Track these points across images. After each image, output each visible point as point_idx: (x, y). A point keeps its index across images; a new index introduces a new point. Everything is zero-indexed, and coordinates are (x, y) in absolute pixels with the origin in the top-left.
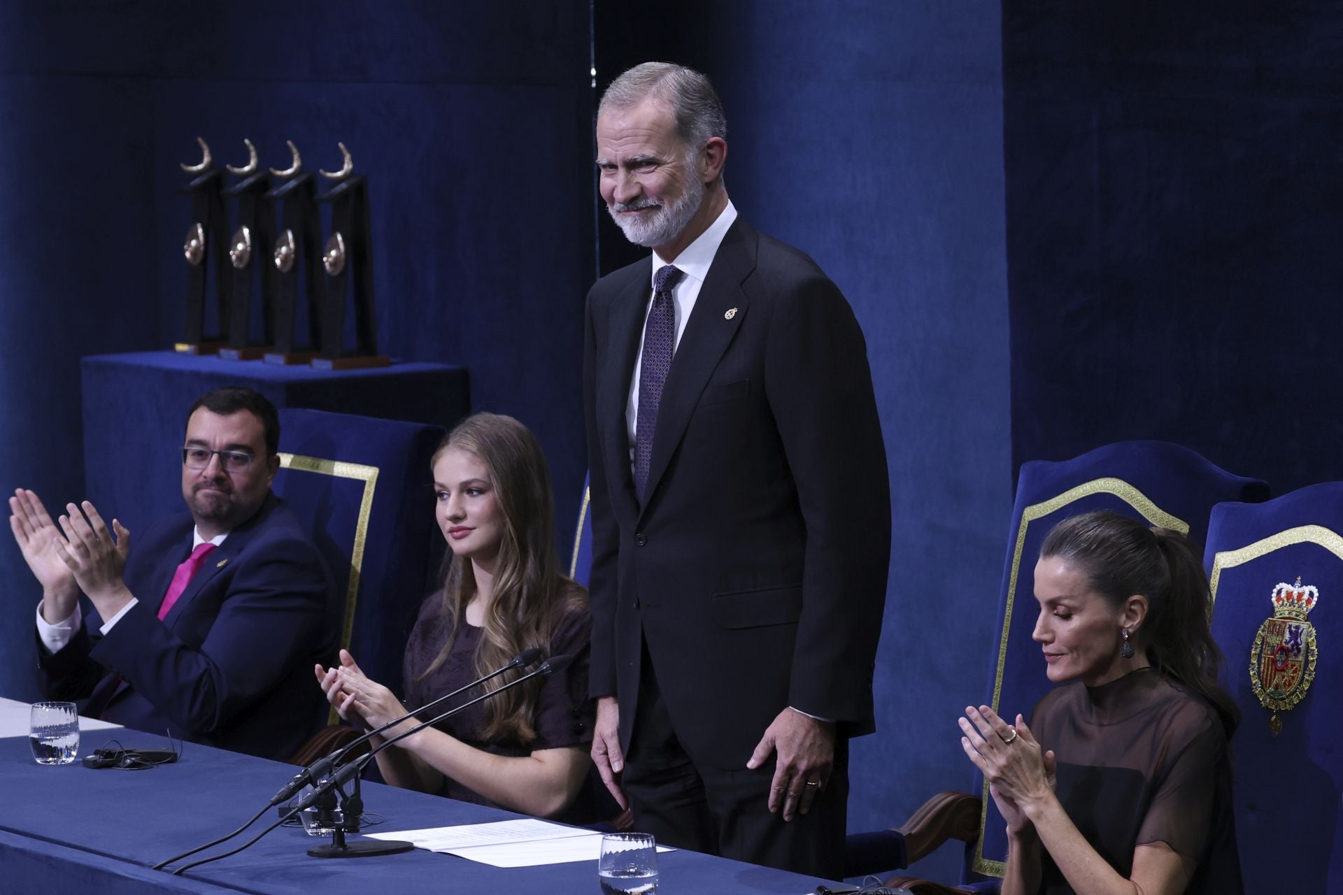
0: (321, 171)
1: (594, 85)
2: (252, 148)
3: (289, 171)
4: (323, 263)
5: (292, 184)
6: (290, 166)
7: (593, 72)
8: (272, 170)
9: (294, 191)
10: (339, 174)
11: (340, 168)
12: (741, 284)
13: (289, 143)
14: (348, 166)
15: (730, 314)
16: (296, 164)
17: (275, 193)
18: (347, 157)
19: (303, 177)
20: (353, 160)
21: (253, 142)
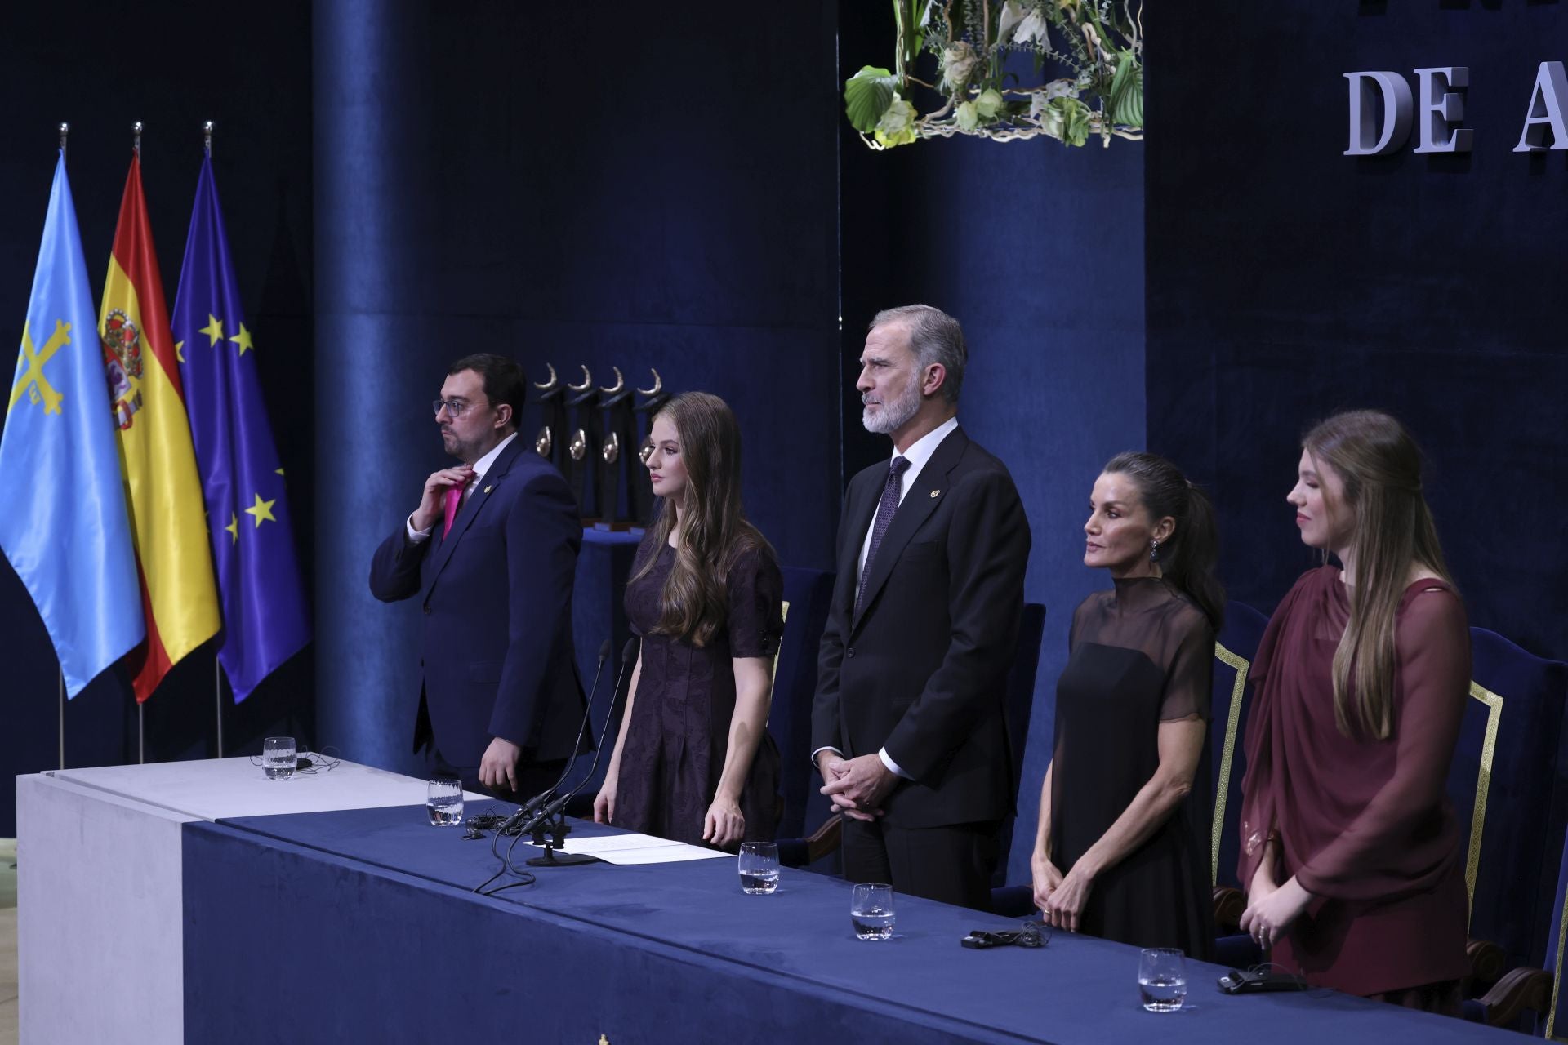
0: (639, 389)
1: (841, 328)
2: (587, 371)
3: (615, 389)
4: (639, 457)
5: (617, 398)
6: (615, 385)
7: (840, 319)
8: (602, 388)
9: (618, 403)
10: (652, 391)
11: (652, 387)
12: (947, 475)
13: (615, 368)
14: (658, 386)
15: (934, 494)
16: (619, 384)
17: (604, 405)
18: (658, 379)
19: (624, 394)
20: (662, 381)
21: (587, 367)
